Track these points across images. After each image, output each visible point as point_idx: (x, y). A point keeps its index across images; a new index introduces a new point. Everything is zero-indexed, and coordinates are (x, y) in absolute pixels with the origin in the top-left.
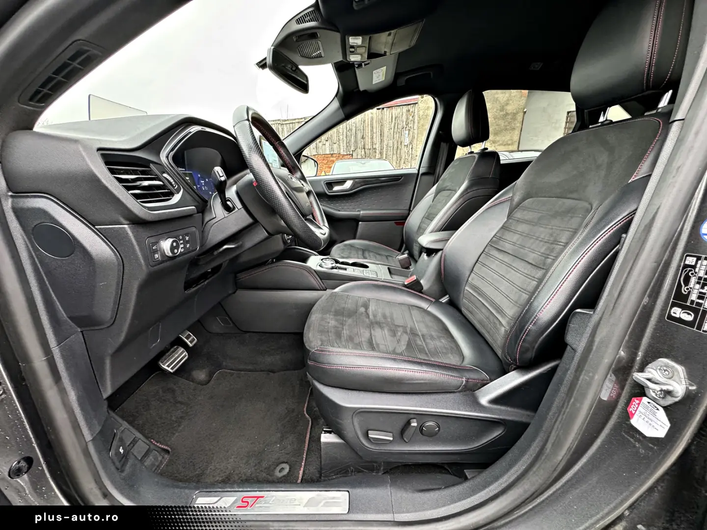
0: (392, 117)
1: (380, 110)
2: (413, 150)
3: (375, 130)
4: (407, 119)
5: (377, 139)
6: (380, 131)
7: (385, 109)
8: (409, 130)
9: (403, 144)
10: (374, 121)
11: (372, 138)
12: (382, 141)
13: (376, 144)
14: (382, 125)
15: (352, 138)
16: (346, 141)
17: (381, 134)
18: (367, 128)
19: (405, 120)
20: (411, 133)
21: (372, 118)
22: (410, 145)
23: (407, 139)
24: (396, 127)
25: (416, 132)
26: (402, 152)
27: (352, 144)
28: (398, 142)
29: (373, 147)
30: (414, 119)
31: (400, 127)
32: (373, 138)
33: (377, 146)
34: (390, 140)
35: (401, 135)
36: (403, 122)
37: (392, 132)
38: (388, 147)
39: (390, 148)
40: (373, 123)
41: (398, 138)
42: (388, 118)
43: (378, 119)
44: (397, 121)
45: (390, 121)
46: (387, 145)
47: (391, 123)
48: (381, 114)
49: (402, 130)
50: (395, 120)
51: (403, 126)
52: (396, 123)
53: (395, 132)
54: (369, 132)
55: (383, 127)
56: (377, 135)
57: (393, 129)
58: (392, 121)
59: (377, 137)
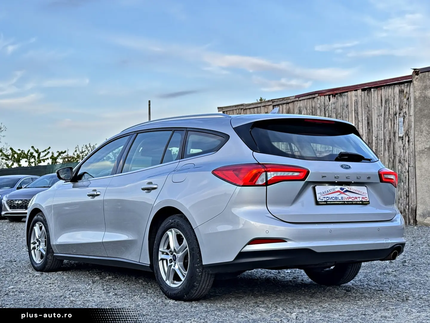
0: (381, 100)
1: (366, 92)
2: (411, 143)
3: (360, 119)
4: (401, 101)
5: (364, 129)
6: (366, 118)
7: (372, 90)
8: (404, 117)
9: (397, 135)
10: (359, 106)
12: (369, 132)
14: (369, 111)
17: (368, 123)
18: (350, 115)
19: (398, 104)
20: (407, 121)
21: (356, 102)
22: (406, 136)
23: (403, 128)
24: (387, 113)
25: (413, 119)
26: (397, 146)
28: (390, 133)
30: (409, 102)
31: (391, 112)
34: (381, 130)
35: (394, 124)
36: (395, 106)
37: (382, 119)
38: (379, 140)
39: (380, 141)
40: (357, 107)
41: (391, 128)
42: (376, 102)
43: (364, 103)
44: (388, 105)
45: (379, 105)
46: (377, 137)
47: (380, 108)
48: (367, 97)
49: (395, 116)
50: (385, 103)
51: (396, 111)
52: (386, 108)
53: (386, 120)
54: (353, 120)
55: (370, 113)
56: (363, 123)
57: (383, 115)
58: (381, 105)
59: (364, 126)
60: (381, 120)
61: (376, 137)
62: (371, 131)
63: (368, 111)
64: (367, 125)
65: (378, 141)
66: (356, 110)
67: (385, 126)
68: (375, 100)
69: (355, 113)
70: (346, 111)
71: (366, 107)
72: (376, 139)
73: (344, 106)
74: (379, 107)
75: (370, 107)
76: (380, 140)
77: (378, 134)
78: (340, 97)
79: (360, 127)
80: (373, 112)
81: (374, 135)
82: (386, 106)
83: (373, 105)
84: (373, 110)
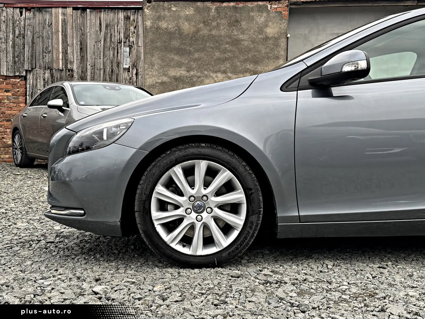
0: (100, 24)
1: (79, 12)
2: (140, 77)
3: (69, 41)
4: (127, 30)
5: (75, 55)
6: (79, 43)
7: (88, 10)
8: (130, 47)
9: (121, 65)
10: (69, 27)
11: (65, 53)
12: (83, 59)
13: (72, 63)
14: (83, 34)
15: (27, 49)
16: (14, 54)
17: (81, 49)
18: (55, 36)
19: (122, 31)
20: (134, 52)
21: (65, 22)
22: (133, 68)
23: (128, 59)
24: (108, 40)
25: (142, 50)
26: (121, 78)
27: (26, 59)
28: (112, 63)
29: (66, 67)
30: (138, 31)
31: (115, 39)
32: (67, 53)
33: (75, 67)
34: (99, 59)
35: (118, 53)
36: (119, 34)
38: (96, 69)
39: (98, 71)
40: (66, 29)
41: (113, 57)
42: (93, 25)
43: (75, 24)
44: (109, 31)
45: (97, 30)
46: (93, 66)
47: (99, 33)
48: (81, 18)
49: (118, 44)
50: (106, 28)
51: (119, 39)
52: (107, 34)
53: (107, 48)
54: (59, 43)
55: (84, 38)
56: (74, 49)
57: (102, 42)
58: (100, 30)
59: (75, 51)
60: (99, 46)
61: (91, 66)
62: (86, 59)
63: (81, 35)
64: (79, 50)
65: (94, 71)
66: (64, 31)
67: (105, 55)
68: (92, 23)
69: (62, 35)
70: (49, 30)
71: (78, 30)
72: (91, 68)
73: (45, 24)
74: (97, 32)
75: (84, 30)
76: (98, 69)
77: (95, 62)
79: (69, 52)
80: (88, 37)
81: (88, 63)
82: (106, 31)
83: (88, 28)
84: (88, 34)
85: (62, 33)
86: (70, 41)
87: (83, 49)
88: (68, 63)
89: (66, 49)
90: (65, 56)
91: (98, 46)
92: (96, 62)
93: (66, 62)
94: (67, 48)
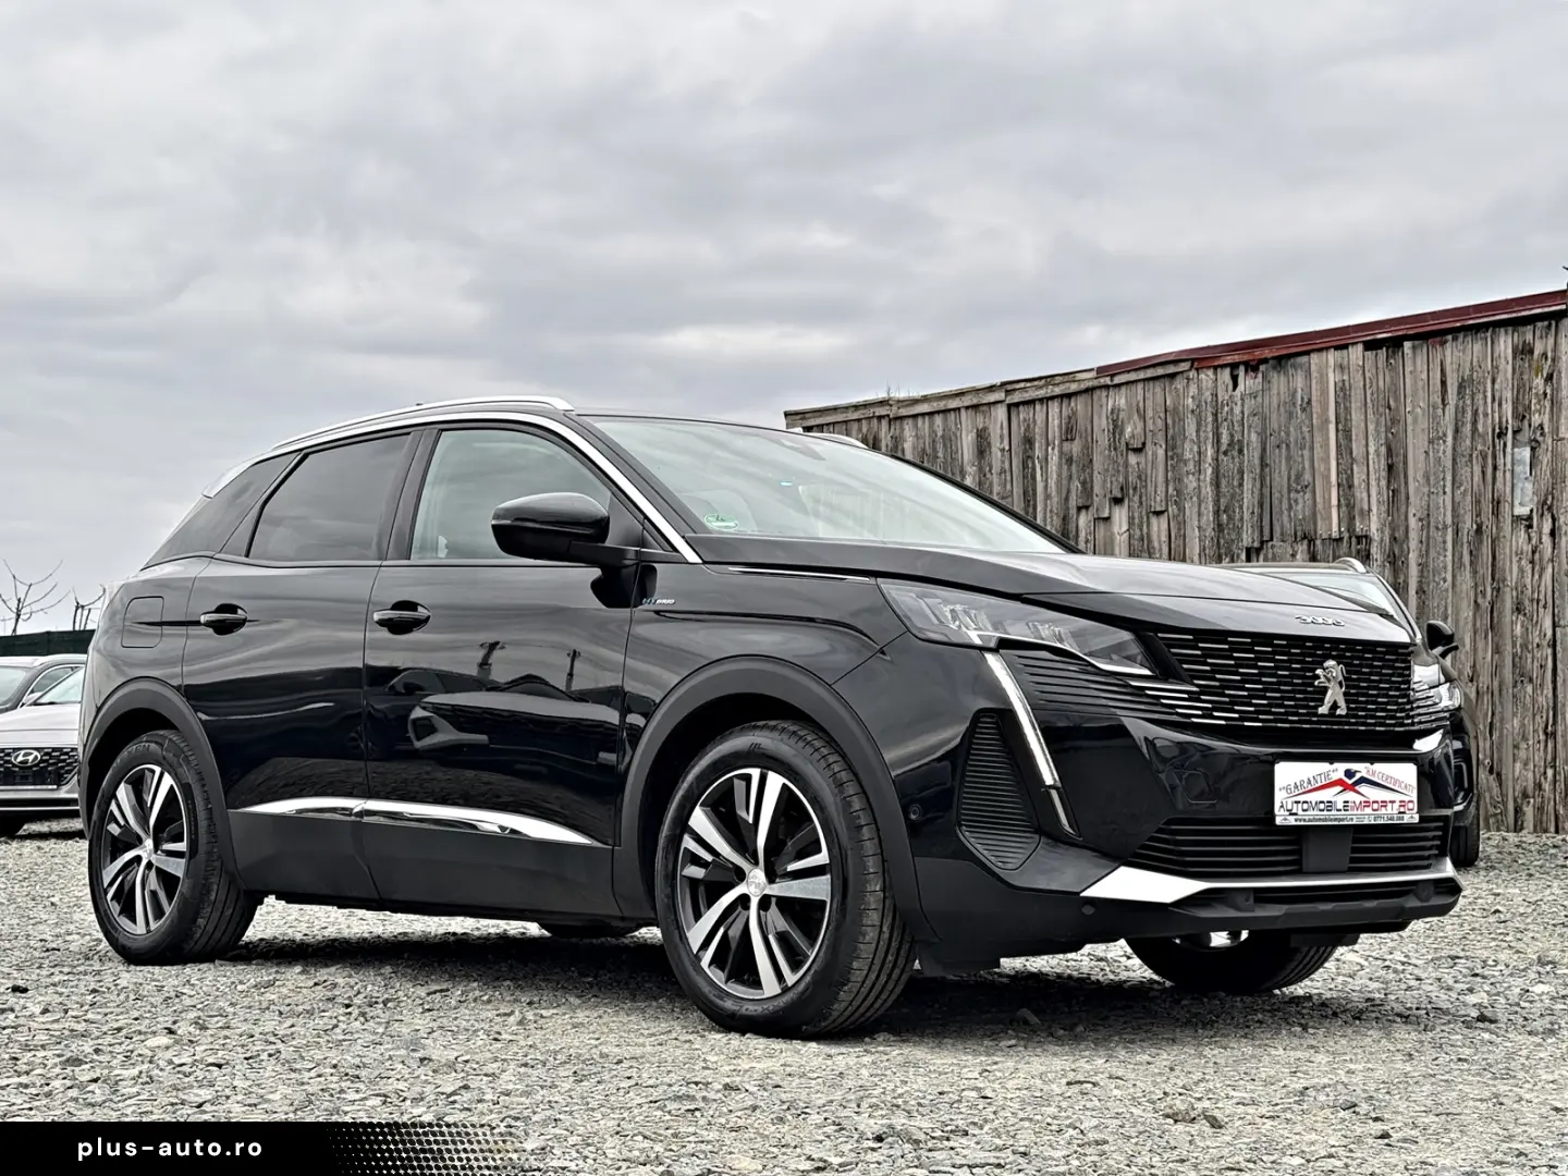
0: (1444, 383)
1: (1382, 351)
3: (1357, 449)
4: (1522, 388)
5: (1374, 491)
6: (1383, 450)
7: (1407, 345)
8: (1534, 445)
9: (1505, 510)
10: (1356, 405)
11: (1346, 486)
12: (1395, 500)
13: (1365, 515)
14: (1394, 421)
15: (1247, 485)
16: (1217, 502)
17: (1390, 468)
18: (1318, 439)
19: (1508, 394)
20: (1545, 459)
21: (1343, 391)
22: (1542, 515)
23: (1529, 486)
24: (1468, 429)
26: (1506, 550)
27: (1246, 516)
28: (1478, 503)
29: (1351, 529)
30: (1557, 391)
31: (1486, 425)
32: (1351, 486)
33: (1374, 526)
34: (1441, 494)
35: (1495, 469)
36: (1500, 405)
37: (1444, 452)
38: (1432, 529)
39: (1440, 533)
40: (1348, 410)
41: (1481, 485)
42: (1423, 388)
43: (1372, 394)
44: (1469, 402)
45: (1435, 403)
46: (1425, 521)
47: (1440, 411)
48: (1387, 372)
49: (1496, 441)
50: (1459, 393)
51: (1500, 423)
52: (1464, 411)
53: (1463, 456)
54: (1328, 457)
55: (1398, 432)
56: (1371, 468)
57: (1450, 439)
58: (1443, 400)
59: (1373, 477)
60: (1441, 454)
61: (1421, 520)
62: (1403, 497)
63: (1389, 423)
64: (1384, 474)
65: (1428, 533)
66: (1343, 415)
67: (1457, 479)
68: (1421, 383)
69: (1337, 430)
70: (1303, 421)
71: (1381, 410)
72: (1420, 524)
73: (1294, 404)
74: (1435, 408)
75: (1397, 409)
76: (1437, 528)
77: (1429, 506)
78: (1279, 372)
79: (1356, 482)
80: (1410, 428)
81: (1412, 511)
82: (1461, 405)
83: (1408, 401)
84: (1410, 419)
85: (1337, 424)
86: (1358, 447)
87: (1394, 469)
88: (1354, 517)
89: (1349, 472)
90: (1345, 495)
91: (1438, 452)
92: (1431, 505)
93: (1349, 513)
94: (1352, 470)
